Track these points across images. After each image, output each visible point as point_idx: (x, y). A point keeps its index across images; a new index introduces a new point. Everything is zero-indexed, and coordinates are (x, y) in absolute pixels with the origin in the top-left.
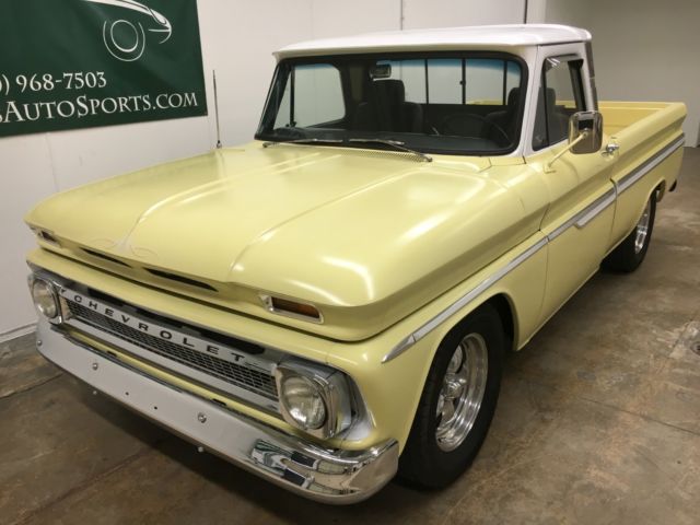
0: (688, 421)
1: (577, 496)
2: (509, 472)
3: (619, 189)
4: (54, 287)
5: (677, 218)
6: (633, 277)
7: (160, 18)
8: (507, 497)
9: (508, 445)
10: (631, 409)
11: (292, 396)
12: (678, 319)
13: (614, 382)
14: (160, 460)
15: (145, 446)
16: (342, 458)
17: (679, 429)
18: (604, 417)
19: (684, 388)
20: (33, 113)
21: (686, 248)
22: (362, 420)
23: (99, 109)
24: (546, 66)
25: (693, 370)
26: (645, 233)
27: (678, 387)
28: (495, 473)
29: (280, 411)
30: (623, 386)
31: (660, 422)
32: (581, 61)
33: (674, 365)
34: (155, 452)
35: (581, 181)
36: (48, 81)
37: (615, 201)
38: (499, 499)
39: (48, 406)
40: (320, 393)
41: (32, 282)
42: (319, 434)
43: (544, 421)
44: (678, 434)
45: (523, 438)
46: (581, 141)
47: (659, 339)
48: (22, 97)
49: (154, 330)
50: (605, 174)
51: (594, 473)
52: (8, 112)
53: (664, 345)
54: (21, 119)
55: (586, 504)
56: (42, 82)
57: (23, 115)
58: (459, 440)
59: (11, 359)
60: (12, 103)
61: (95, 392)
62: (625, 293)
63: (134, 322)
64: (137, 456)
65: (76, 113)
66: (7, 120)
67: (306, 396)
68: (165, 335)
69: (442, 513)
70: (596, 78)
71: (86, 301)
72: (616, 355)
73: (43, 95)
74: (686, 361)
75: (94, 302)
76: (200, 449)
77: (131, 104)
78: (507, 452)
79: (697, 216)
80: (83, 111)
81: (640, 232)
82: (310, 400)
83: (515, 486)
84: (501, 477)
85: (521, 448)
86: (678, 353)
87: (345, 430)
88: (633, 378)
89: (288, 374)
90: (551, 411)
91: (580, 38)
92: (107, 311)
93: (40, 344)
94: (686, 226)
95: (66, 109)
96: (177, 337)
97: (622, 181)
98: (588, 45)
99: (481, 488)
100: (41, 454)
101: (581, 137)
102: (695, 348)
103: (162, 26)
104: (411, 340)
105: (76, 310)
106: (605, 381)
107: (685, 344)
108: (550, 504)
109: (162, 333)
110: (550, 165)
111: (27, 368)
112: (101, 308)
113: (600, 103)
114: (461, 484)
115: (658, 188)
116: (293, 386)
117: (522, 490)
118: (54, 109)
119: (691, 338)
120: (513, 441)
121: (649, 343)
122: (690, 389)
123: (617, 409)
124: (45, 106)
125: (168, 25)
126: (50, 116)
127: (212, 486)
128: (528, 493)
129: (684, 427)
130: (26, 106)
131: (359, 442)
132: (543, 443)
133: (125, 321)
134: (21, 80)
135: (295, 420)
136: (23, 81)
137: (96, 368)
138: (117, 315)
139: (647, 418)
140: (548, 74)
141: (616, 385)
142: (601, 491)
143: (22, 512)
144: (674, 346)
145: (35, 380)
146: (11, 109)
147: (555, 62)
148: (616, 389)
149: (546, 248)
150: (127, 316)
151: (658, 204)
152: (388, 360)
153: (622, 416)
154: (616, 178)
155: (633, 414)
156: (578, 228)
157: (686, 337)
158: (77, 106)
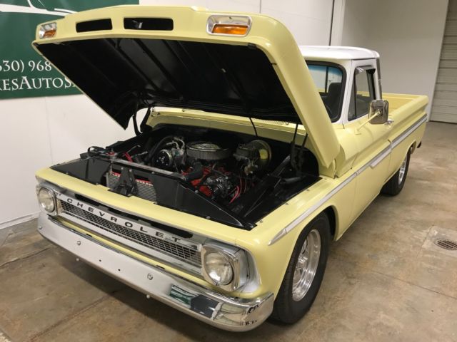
0: (436, 286)
1: (374, 330)
2: (332, 314)
3: (393, 146)
4: (54, 193)
5: (420, 164)
6: (397, 198)
8: (332, 330)
9: (330, 298)
10: (402, 278)
11: (212, 264)
12: (425, 225)
13: (390, 261)
14: (115, 303)
15: (106, 295)
16: (239, 303)
17: (431, 291)
18: (386, 283)
19: (432, 267)
20: (37, 84)
21: (426, 182)
22: (252, 280)
24: (356, 72)
25: (436, 255)
26: (403, 172)
27: (428, 266)
28: (323, 315)
29: (202, 274)
30: (396, 264)
31: (420, 287)
32: (374, 70)
33: (425, 252)
34: (112, 298)
35: (375, 140)
36: (48, 65)
37: (390, 153)
38: (327, 330)
39: (40, 268)
40: (230, 262)
41: (39, 189)
42: (227, 288)
43: (350, 284)
44: (430, 294)
45: (339, 295)
46: (376, 116)
47: (415, 236)
48: (32, 74)
49: (121, 221)
50: (385, 136)
51: (382, 316)
52: (22, 83)
53: (418, 240)
54: (30, 87)
55: (379, 335)
56: (45, 66)
57: (31, 85)
58: (303, 294)
59: (14, 238)
60: (25, 78)
61: (78, 260)
62: (392, 207)
63: (108, 216)
64: (101, 301)
65: (64, 85)
66: (21, 88)
67: (220, 264)
68: (128, 225)
69: (293, 339)
70: (381, 80)
71: (75, 202)
72: (390, 245)
73: (45, 74)
74: (432, 250)
75: (81, 203)
76: (148, 296)
78: (330, 303)
79: (432, 163)
80: (68, 84)
81: (401, 171)
82: (223, 267)
83: (336, 323)
84: (327, 318)
85: (338, 300)
86: (427, 245)
87: (242, 286)
88: (401, 259)
89: (210, 251)
90: (354, 278)
91: (373, 57)
92: (89, 209)
93: (41, 229)
94: (425, 169)
95: (58, 83)
96: (136, 226)
97: (394, 141)
98: (378, 60)
99: (316, 324)
100: (38, 299)
101: (376, 114)
102: (437, 242)
104: (284, 232)
105: (67, 207)
106: (385, 261)
107: (431, 240)
108: (358, 334)
109: (126, 224)
110: (358, 130)
111: (26, 244)
112: (86, 207)
113: (383, 93)
114: (303, 322)
115: (412, 146)
116: (213, 258)
117: (340, 326)
118: (50, 83)
119: (433, 237)
120: (333, 296)
121: (409, 239)
122: (436, 267)
123: (394, 278)
124: (45, 81)
126: (48, 87)
127: (150, 320)
128: (344, 328)
129: (434, 290)
130: (33, 80)
131: (251, 294)
132: (351, 297)
133: (102, 215)
134: (32, 64)
135: (212, 279)
136: (33, 64)
137: (79, 245)
138: (96, 212)
139: (411, 284)
140: (356, 76)
141: (392, 263)
142: (388, 327)
143: (29, 335)
144: (424, 241)
145: (31, 251)
146: (24, 81)
147: (361, 70)
148: (392, 266)
149: (355, 179)
150: (103, 212)
151: (411, 156)
152: (271, 244)
153: (397, 282)
154: (391, 139)
155: (402, 281)
156: (372, 168)
157: (431, 235)
158: (65, 82)
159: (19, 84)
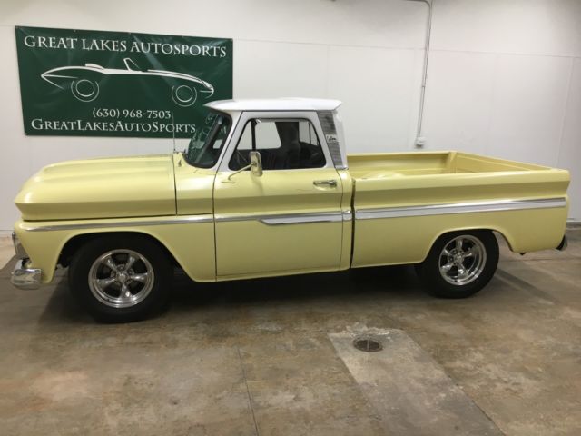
3: (359, 216)
7: (208, 85)
20: (129, 127)
23: (164, 129)
27: (289, 343)
31: (238, 348)
33: (321, 337)
36: (139, 113)
48: (125, 120)
52: (117, 126)
53: (342, 329)
56: (136, 114)
57: (124, 127)
60: (119, 122)
65: (151, 130)
66: (116, 130)
73: (136, 120)
77: (183, 128)
80: (155, 129)
95: (146, 127)
102: (361, 339)
103: (209, 89)
107: (360, 335)
110: (229, 179)
118: (140, 127)
122: (293, 347)
125: (212, 89)
126: (138, 130)
130: (126, 124)
136: (127, 113)
144: (347, 332)
146: (119, 125)
154: (360, 207)
156: (266, 224)
158: (152, 127)
159: (115, 126)
